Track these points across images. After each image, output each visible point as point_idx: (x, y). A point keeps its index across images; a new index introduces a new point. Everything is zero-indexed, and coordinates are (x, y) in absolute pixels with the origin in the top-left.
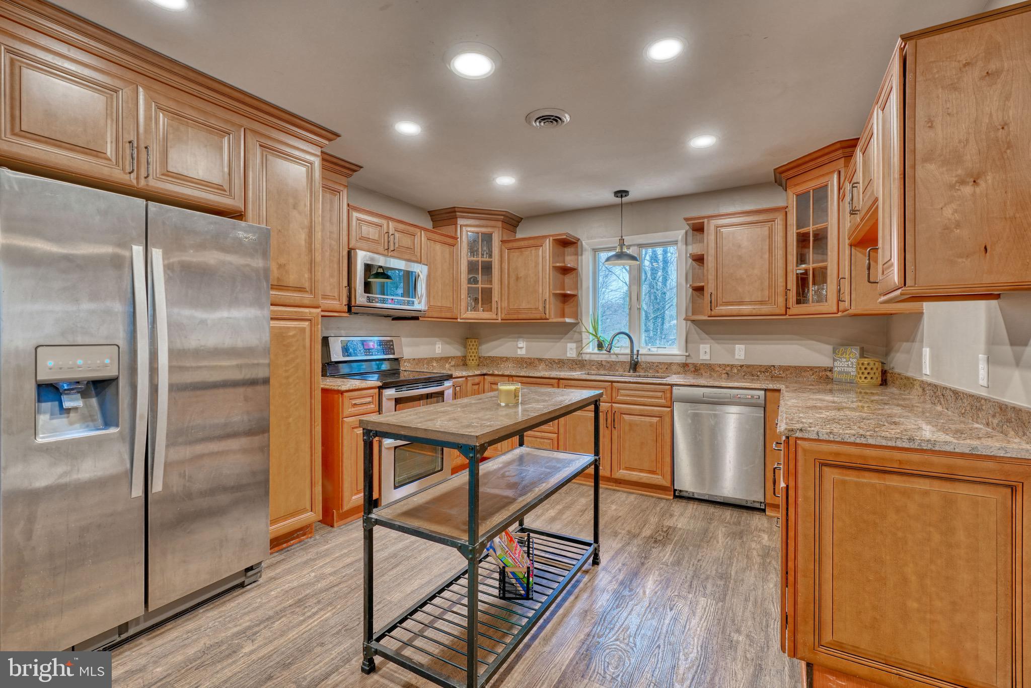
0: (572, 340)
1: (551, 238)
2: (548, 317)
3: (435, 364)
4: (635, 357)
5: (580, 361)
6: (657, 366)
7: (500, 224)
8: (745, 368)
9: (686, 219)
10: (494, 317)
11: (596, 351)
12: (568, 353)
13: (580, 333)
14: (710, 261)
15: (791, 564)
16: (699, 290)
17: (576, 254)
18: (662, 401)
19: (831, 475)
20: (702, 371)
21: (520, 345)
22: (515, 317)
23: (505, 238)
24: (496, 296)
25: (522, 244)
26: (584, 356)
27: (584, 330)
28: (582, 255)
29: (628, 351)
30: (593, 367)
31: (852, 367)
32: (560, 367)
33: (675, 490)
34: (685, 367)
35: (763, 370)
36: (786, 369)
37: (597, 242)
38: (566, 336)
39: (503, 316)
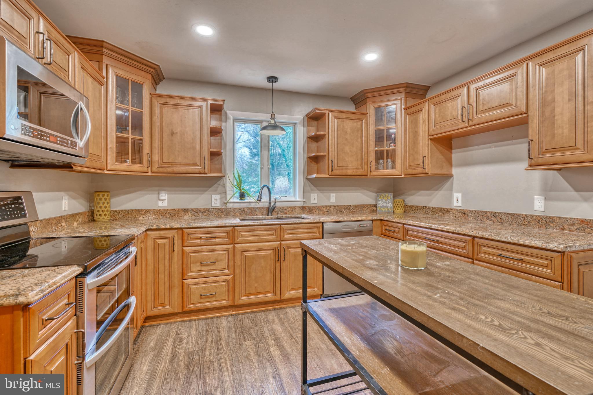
0: (216, 192)
1: (209, 103)
3: (63, 224)
4: (272, 204)
5: (224, 209)
6: (286, 209)
7: (149, 75)
10: (145, 169)
11: (238, 200)
12: (213, 203)
13: (224, 186)
18: (317, 235)
20: (314, 211)
21: (163, 198)
22: (168, 170)
24: (146, 149)
25: (179, 101)
26: (228, 205)
27: (228, 182)
28: (226, 122)
29: (267, 200)
30: (237, 214)
31: (389, 204)
32: (206, 215)
34: (303, 208)
35: (346, 208)
36: (356, 206)
37: (236, 114)
38: (211, 189)
39: (154, 169)
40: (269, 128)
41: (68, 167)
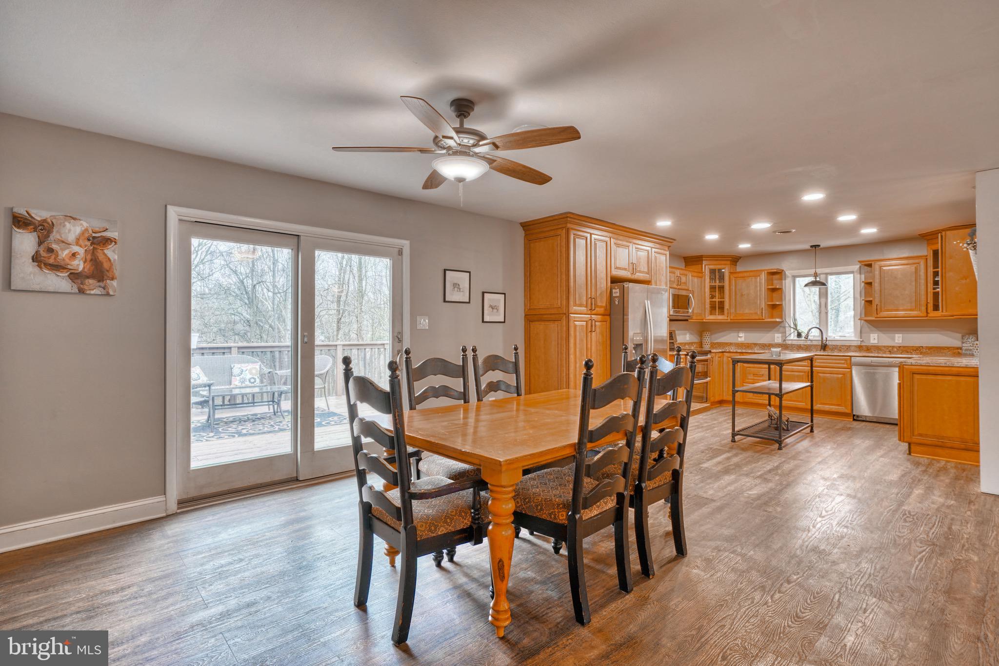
0: (778, 332)
1: (766, 272)
2: (764, 318)
3: (687, 347)
4: (824, 342)
5: (784, 345)
7: (729, 262)
8: (902, 348)
9: (859, 262)
10: (726, 318)
11: (796, 338)
12: (776, 339)
13: (785, 327)
14: (876, 285)
15: (902, 409)
16: (869, 302)
17: (781, 279)
18: (844, 365)
19: (917, 377)
20: (872, 349)
21: (740, 335)
22: (740, 318)
23: (732, 271)
24: (727, 306)
25: (745, 274)
26: (787, 341)
27: (787, 325)
28: (785, 279)
29: (820, 339)
31: (973, 347)
33: (854, 415)
34: (860, 348)
36: (930, 348)
37: (795, 272)
38: (775, 329)
39: (732, 317)
40: (810, 285)
41: (687, 320)
